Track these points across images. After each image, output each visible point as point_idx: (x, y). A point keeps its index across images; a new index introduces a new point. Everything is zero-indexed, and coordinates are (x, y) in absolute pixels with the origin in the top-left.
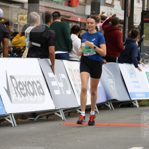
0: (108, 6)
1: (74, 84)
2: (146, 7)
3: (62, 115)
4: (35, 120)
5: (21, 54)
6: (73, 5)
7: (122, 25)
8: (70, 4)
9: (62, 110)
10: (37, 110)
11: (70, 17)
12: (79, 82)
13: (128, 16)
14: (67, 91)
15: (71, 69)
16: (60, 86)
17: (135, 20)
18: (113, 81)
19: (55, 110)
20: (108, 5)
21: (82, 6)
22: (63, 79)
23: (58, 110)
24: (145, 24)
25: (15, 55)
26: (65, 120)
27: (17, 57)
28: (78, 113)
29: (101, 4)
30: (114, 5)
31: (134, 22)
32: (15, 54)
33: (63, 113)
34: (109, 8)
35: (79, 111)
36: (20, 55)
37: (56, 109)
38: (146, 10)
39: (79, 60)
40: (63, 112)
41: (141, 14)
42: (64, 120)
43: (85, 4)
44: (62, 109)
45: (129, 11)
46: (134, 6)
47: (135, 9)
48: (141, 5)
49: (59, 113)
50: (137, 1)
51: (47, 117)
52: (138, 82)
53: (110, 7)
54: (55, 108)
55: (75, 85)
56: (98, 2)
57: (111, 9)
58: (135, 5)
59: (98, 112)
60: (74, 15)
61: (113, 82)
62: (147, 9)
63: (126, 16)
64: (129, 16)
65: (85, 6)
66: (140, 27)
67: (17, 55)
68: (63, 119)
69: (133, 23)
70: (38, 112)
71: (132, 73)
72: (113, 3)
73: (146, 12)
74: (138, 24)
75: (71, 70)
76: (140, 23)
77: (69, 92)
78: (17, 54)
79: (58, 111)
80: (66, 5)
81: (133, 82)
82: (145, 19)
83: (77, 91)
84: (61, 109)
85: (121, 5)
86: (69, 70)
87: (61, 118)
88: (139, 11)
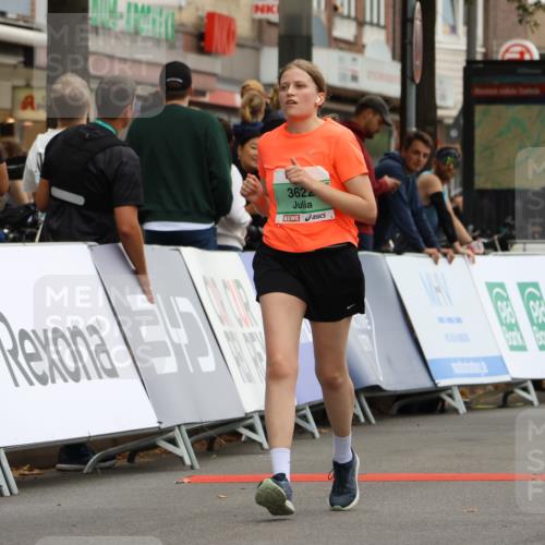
0: (341, 49)
1: (225, 333)
2: (480, 50)
3: (184, 450)
4: (85, 471)
5: (28, 230)
6: (214, 49)
7: (397, 117)
8: (202, 44)
9: (184, 429)
10: (93, 434)
11: (203, 93)
12: (242, 326)
13: (413, 80)
14: (201, 360)
15: (212, 280)
16: (176, 340)
17: (444, 97)
18: (367, 321)
19: (159, 432)
20: (342, 45)
21: (248, 52)
22: (186, 316)
23: (171, 429)
24: (479, 109)
25: (6, 235)
26: (197, 465)
27: (14, 240)
28: (243, 439)
29: (315, 40)
30: (364, 46)
31: (439, 102)
32: (6, 231)
33: (188, 442)
34: (348, 56)
35: (246, 433)
36: (23, 232)
37: (163, 426)
38: (479, 57)
39: (241, 247)
40: (190, 436)
41: (460, 74)
42: (192, 467)
43: (257, 44)
44: (185, 424)
45: (418, 63)
46: (437, 45)
47: (439, 56)
48: (460, 43)
49: (173, 441)
50: (448, 29)
51: (131, 459)
52: (459, 320)
53: (350, 50)
54: (157, 425)
55: (230, 337)
56: (304, 32)
57: (354, 60)
58: (440, 43)
59: (317, 435)
60: (220, 86)
61: (370, 323)
62: (485, 54)
63: (408, 81)
64: (418, 81)
65: (257, 50)
66: (461, 121)
67: (11, 236)
68: (188, 462)
69: (434, 107)
70: (95, 441)
71: (438, 290)
72: (359, 36)
73: (481, 66)
74: (455, 113)
75: (214, 284)
76: (460, 106)
77: (208, 363)
78: (12, 231)
79: (171, 434)
80: (187, 49)
81: (441, 320)
82: (478, 91)
83: (236, 358)
84: (179, 426)
85: (391, 43)
86: (206, 283)
87: (181, 458)
88: (457, 62)
